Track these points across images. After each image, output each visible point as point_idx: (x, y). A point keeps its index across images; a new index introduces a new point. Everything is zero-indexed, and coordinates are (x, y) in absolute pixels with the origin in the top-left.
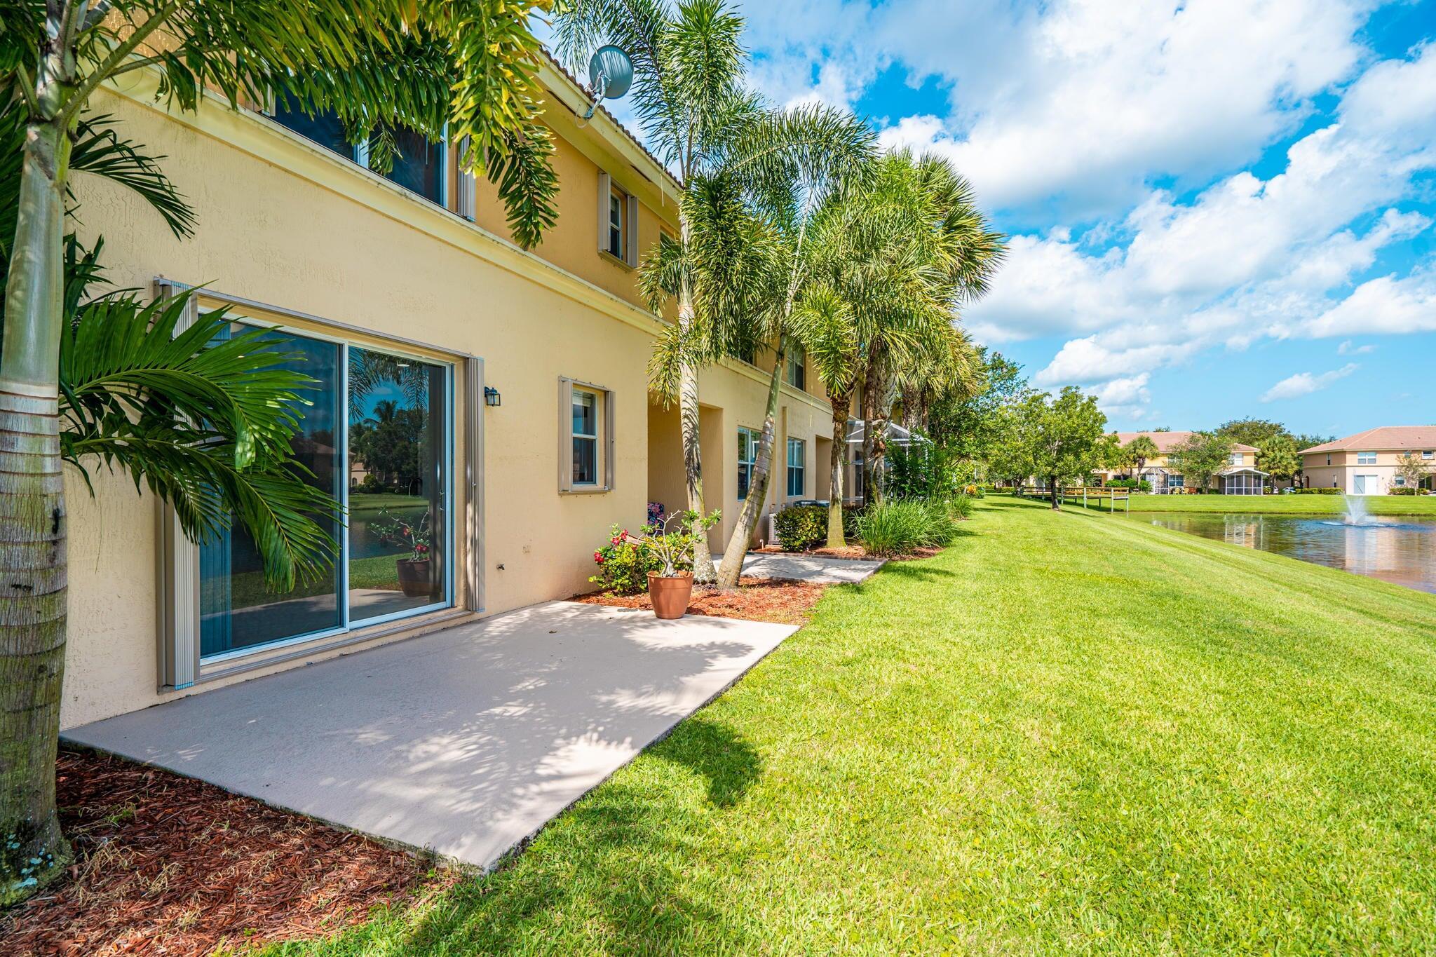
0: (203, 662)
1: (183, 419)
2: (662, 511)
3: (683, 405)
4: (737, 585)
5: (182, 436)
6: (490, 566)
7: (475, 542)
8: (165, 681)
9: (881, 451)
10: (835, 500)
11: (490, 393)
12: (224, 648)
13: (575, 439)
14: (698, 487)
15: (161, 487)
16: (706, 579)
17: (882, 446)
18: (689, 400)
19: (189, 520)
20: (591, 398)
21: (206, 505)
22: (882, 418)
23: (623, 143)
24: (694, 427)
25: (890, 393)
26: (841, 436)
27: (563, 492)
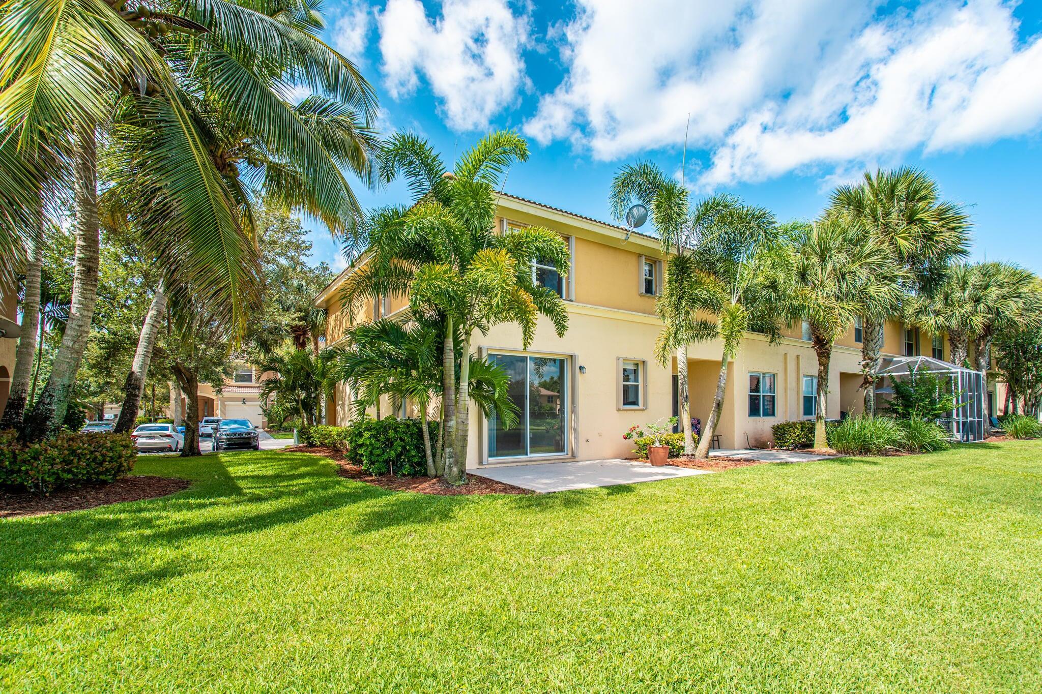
0: (490, 459)
1: (485, 387)
2: (699, 423)
3: (679, 366)
4: (707, 457)
5: (486, 392)
6: (582, 440)
7: (575, 430)
8: (481, 463)
9: (870, 383)
10: (819, 418)
11: (581, 368)
12: (494, 456)
13: (624, 385)
14: (686, 407)
15: (481, 405)
16: (690, 453)
17: (870, 380)
18: (682, 364)
19: (486, 414)
20: (637, 365)
21: (490, 408)
22: (869, 359)
23: (648, 242)
24: (684, 377)
25: (875, 341)
26: (823, 375)
27: (619, 410)
